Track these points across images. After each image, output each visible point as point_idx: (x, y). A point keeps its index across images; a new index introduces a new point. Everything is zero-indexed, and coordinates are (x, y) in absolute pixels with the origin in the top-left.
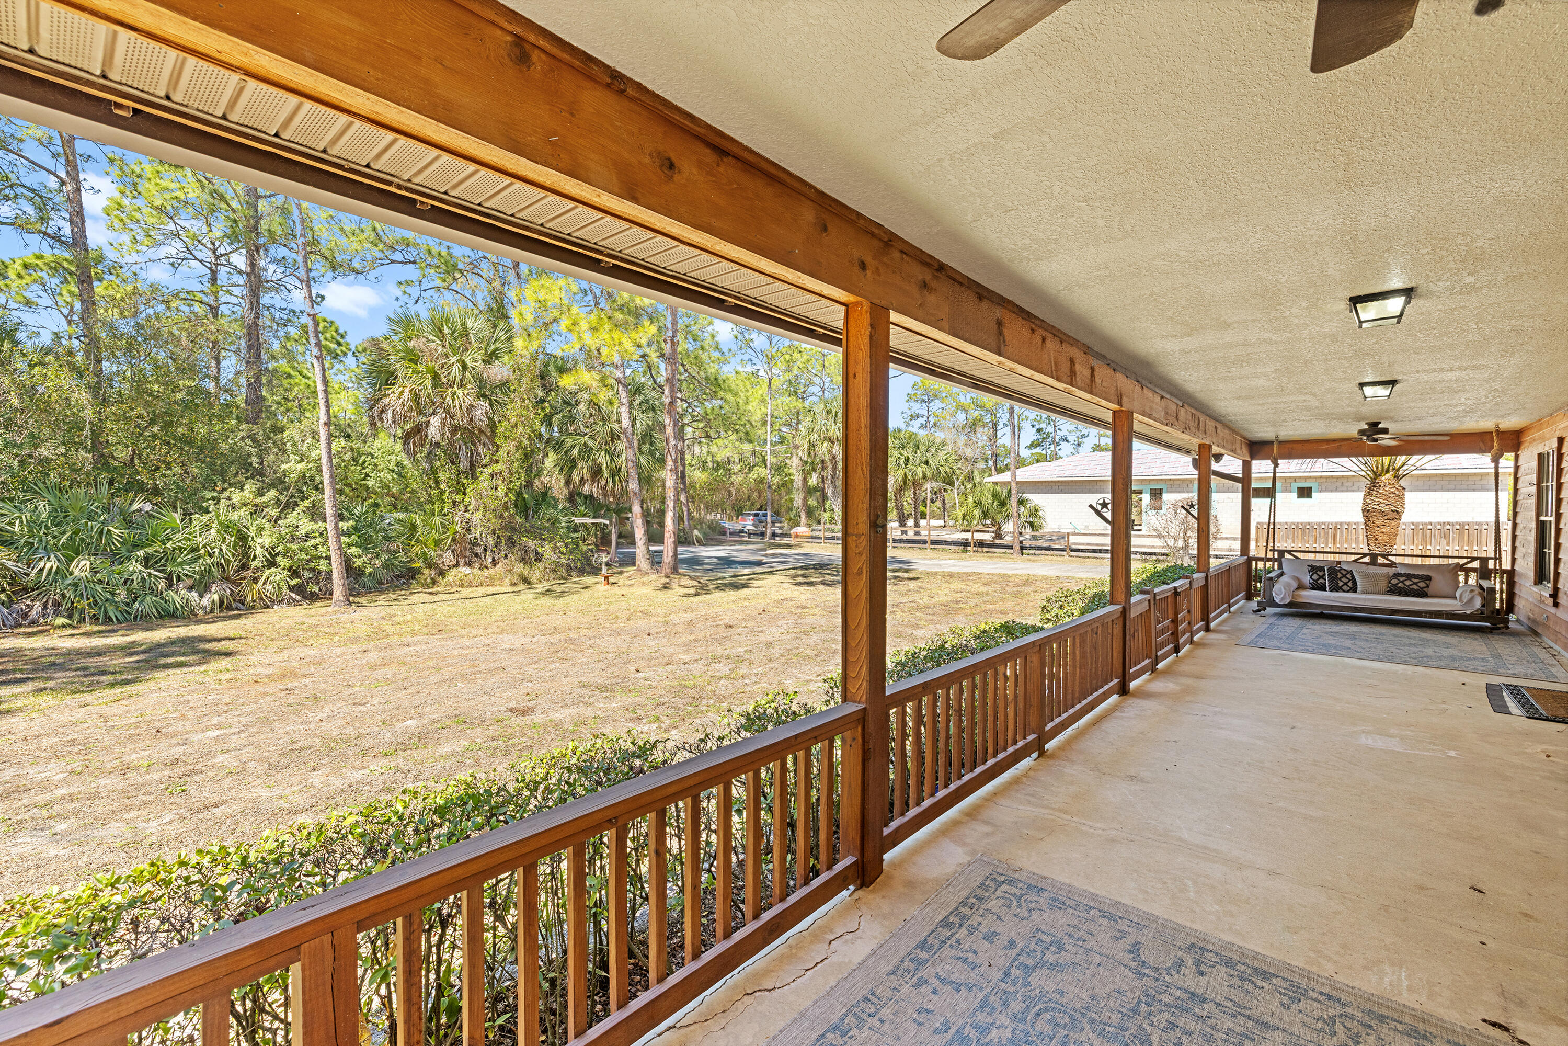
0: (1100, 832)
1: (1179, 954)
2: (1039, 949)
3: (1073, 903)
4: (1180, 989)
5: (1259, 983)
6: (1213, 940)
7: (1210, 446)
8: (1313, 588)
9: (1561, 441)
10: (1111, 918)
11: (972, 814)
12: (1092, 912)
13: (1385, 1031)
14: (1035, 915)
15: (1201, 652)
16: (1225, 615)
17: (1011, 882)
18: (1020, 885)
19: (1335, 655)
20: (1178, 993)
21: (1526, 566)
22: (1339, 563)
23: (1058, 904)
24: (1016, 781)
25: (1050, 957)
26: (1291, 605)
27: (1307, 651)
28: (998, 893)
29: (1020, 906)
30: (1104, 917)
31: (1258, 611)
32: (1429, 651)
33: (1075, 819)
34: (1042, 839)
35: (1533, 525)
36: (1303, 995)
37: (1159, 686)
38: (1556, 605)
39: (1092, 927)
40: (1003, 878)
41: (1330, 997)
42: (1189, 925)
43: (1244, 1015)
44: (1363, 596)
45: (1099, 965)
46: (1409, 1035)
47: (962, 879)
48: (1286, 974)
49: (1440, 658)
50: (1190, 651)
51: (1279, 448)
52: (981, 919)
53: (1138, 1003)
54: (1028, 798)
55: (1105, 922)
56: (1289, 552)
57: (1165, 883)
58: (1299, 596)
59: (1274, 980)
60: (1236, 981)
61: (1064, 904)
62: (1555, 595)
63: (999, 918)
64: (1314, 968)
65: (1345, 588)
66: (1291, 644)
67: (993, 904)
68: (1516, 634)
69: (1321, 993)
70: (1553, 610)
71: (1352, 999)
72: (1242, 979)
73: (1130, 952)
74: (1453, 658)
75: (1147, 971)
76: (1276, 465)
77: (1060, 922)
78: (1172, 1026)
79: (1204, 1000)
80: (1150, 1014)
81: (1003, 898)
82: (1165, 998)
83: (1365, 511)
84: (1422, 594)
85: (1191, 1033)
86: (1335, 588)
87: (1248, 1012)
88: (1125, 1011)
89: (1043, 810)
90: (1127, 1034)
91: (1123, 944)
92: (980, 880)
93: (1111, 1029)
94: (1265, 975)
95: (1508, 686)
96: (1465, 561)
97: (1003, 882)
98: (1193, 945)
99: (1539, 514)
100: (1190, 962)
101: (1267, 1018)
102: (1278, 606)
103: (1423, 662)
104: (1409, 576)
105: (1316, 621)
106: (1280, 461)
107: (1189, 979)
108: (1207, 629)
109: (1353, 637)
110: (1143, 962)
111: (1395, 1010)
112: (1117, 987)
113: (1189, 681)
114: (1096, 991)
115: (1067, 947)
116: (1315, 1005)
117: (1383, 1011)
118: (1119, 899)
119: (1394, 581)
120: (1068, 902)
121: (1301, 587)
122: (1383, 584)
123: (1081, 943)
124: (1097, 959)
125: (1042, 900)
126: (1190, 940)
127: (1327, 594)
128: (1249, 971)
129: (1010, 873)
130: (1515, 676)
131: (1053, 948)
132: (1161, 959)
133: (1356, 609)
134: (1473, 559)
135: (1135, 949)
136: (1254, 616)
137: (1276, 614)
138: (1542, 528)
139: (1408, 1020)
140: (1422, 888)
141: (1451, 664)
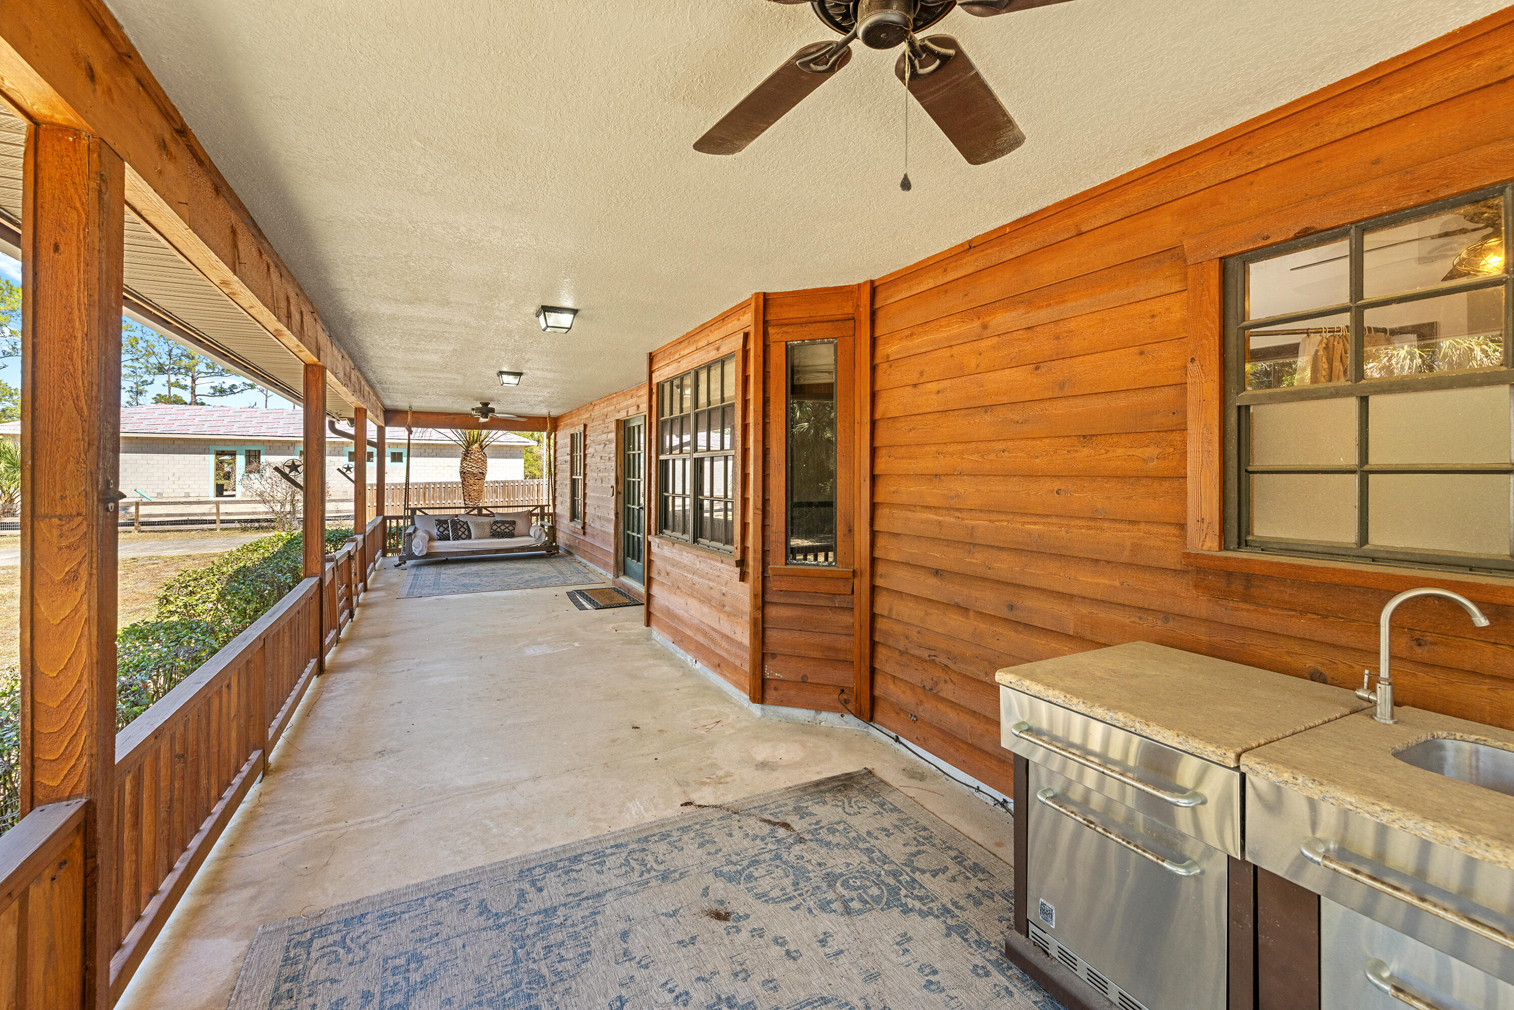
0: (384, 821)
1: (517, 886)
2: (399, 978)
3: (403, 907)
4: (535, 914)
5: (577, 868)
6: (533, 857)
7: (366, 411)
8: (440, 539)
9: (585, 426)
10: (448, 895)
11: (213, 887)
12: (427, 903)
13: (652, 846)
14: (373, 948)
15: (370, 612)
16: (373, 573)
17: (321, 932)
18: (334, 929)
19: (473, 591)
20: (536, 919)
21: (563, 509)
22: (457, 516)
23: (388, 919)
24: (252, 816)
25: (416, 977)
26: (428, 555)
27: (453, 593)
28: (314, 955)
29: (349, 951)
30: (440, 899)
31: (400, 565)
32: (526, 577)
33: (350, 822)
34: (327, 864)
35: (568, 482)
36: (604, 856)
37: (350, 654)
38: (584, 533)
39: (435, 916)
40: (308, 935)
41: (617, 846)
42: (508, 857)
43: (583, 899)
44: (477, 541)
45: (464, 946)
46: (662, 840)
47: (253, 972)
48: (587, 849)
49: (534, 580)
50: (361, 613)
51: (412, 418)
52: (311, 1000)
53: (515, 952)
54: (280, 827)
55: (444, 903)
56: (420, 509)
57: (469, 834)
58: (432, 547)
59: (584, 858)
60: (564, 878)
61: (395, 914)
62: (583, 528)
63: (333, 981)
64: (598, 833)
65: (463, 536)
66: (439, 589)
67: (316, 972)
68: (562, 556)
69: (612, 847)
70: (582, 537)
71: (627, 839)
72: (567, 873)
73: (481, 914)
74: (541, 579)
75: (503, 920)
76: (410, 432)
77: (403, 935)
78: (548, 948)
79: (555, 909)
80: (528, 954)
81: (323, 956)
82: (530, 931)
83: (462, 473)
84: (511, 535)
85: (563, 942)
86: (457, 538)
87: (585, 895)
88: (509, 968)
89: (308, 833)
90: (523, 986)
91: (472, 912)
92: (279, 956)
93: (509, 994)
94: (577, 859)
95: (577, 591)
96: (531, 509)
97: (311, 940)
98: (521, 871)
99: (572, 474)
100: (528, 886)
101: (597, 890)
102: (416, 557)
103: (527, 585)
104: (503, 523)
105: (446, 567)
106: (414, 429)
107: (537, 902)
108: (365, 589)
109: (477, 574)
110: (497, 914)
111: (648, 829)
112: (490, 953)
113: (378, 642)
114: (477, 972)
115: (425, 953)
116: (614, 857)
117: (645, 834)
118: (443, 874)
119: (495, 527)
120: (398, 910)
121: (431, 539)
122: (488, 530)
123: (435, 940)
124: (459, 942)
125: (369, 927)
126: (517, 869)
127: (451, 543)
128: (567, 863)
129: (314, 924)
130: (575, 584)
131: (413, 966)
132: (508, 901)
133: (473, 553)
134: (537, 507)
135: (483, 909)
136: (396, 570)
137: (413, 566)
138: (574, 482)
139: (657, 831)
140: (614, 741)
141: (541, 583)
